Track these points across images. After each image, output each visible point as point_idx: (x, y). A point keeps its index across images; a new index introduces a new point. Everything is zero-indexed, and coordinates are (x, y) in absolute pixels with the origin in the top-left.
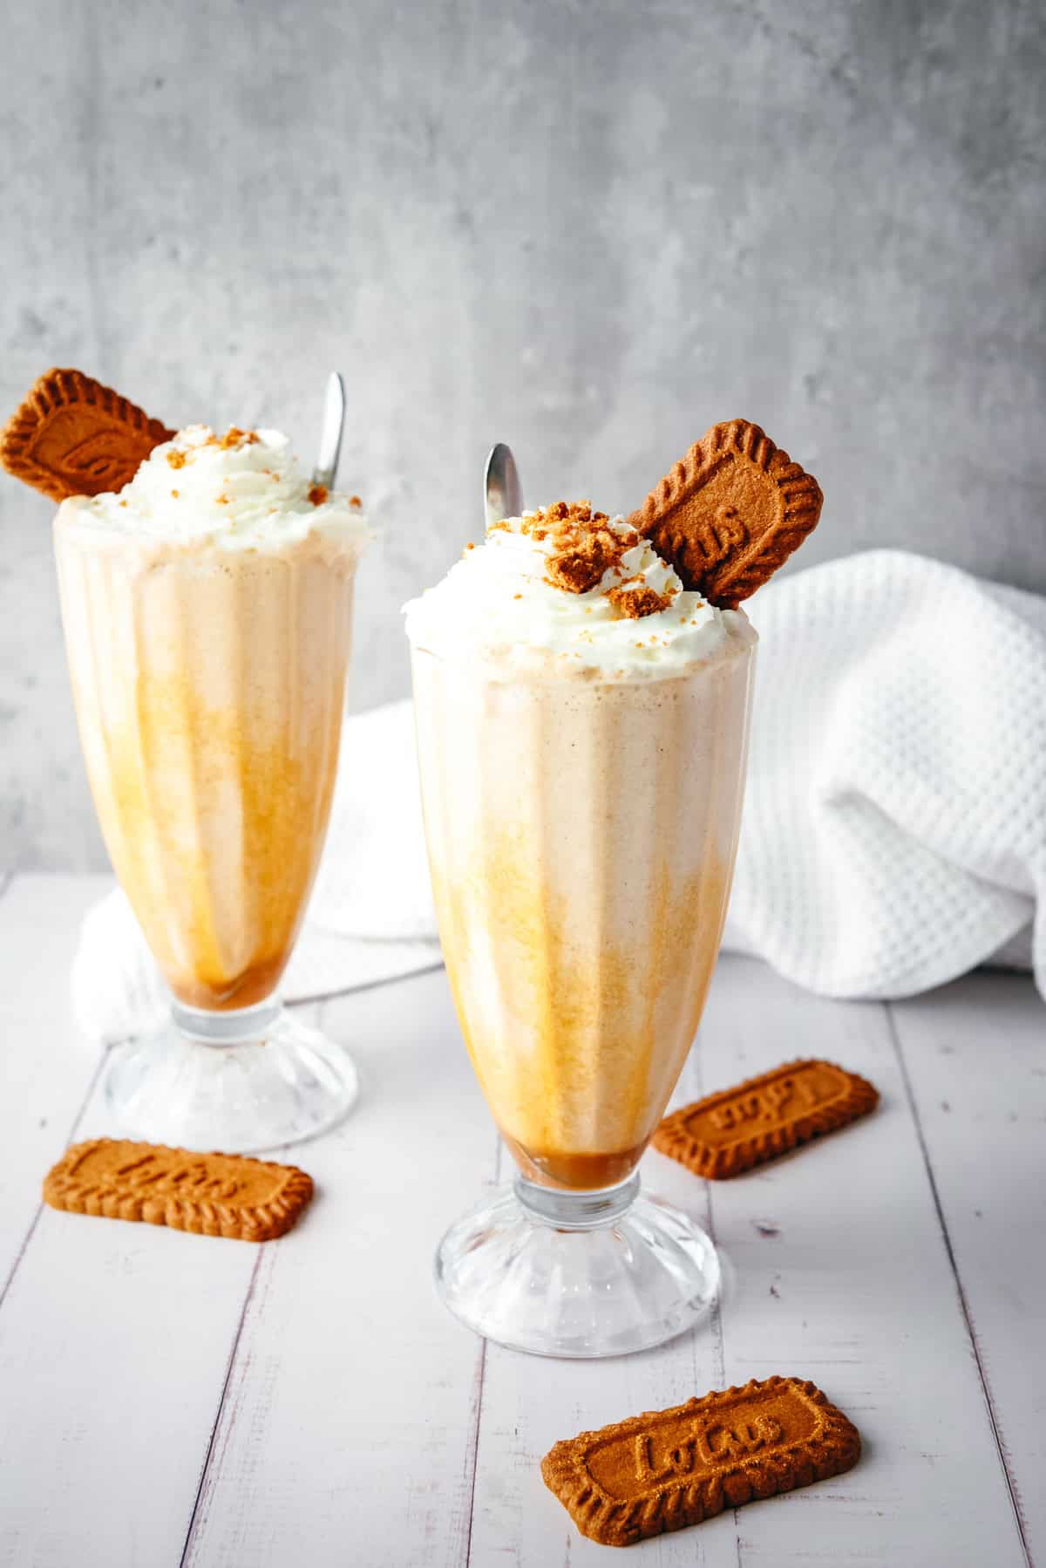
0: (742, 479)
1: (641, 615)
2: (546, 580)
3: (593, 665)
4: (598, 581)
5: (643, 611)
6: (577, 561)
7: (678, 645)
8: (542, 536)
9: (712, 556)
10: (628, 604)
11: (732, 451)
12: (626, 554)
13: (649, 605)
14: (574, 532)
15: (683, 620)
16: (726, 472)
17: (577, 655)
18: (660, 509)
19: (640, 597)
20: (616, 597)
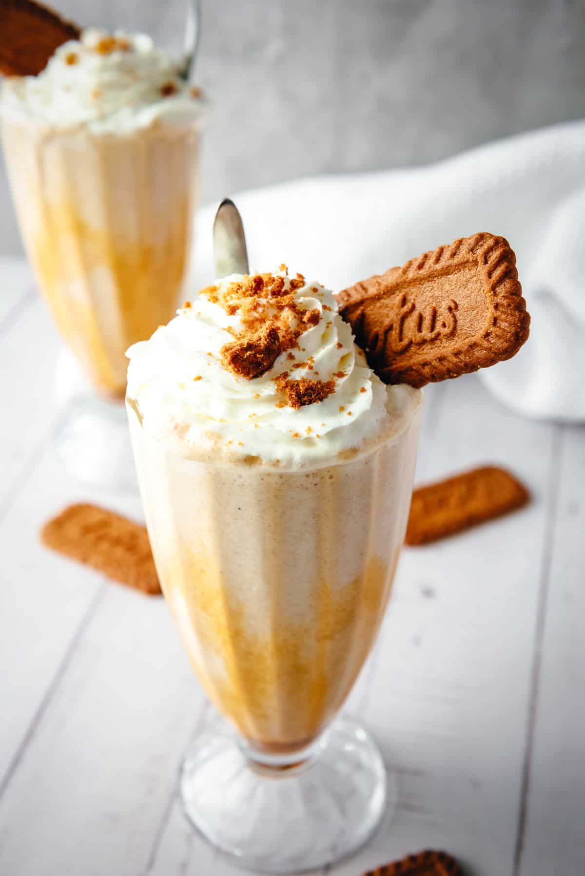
3: (254, 452)
4: (270, 367)
6: (248, 353)
10: (291, 395)
12: (305, 334)
13: (311, 396)
14: (260, 310)
15: (342, 409)
17: (241, 444)
19: (302, 389)
20: (281, 387)
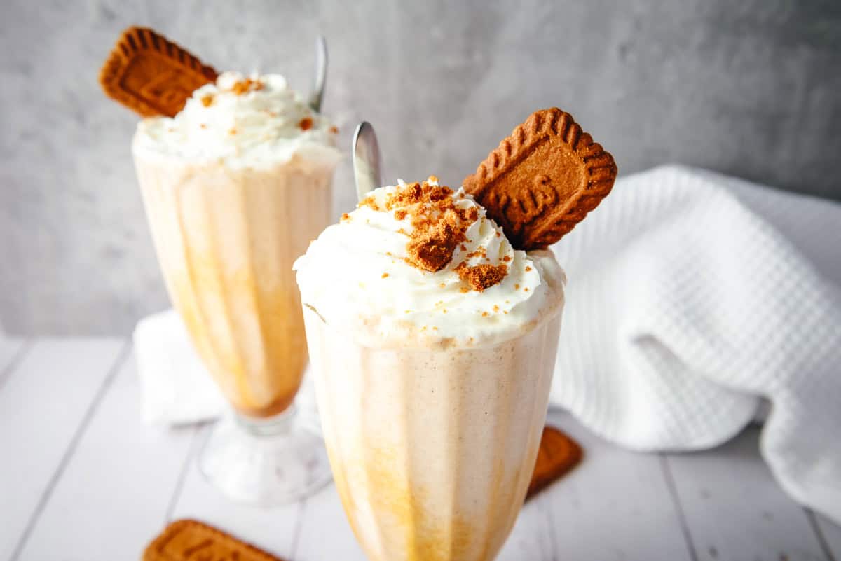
0: (555, 155)
1: (485, 287)
2: (407, 260)
3: (448, 336)
4: (450, 260)
5: (487, 284)
6: (433, 247)
7: (515, 311)
8: (402, 215)
9: (530, 213)
10: (474, 279)
11: (549, 134)
12: (469, 228)
13: (491, 279)
14: (427, 212)
15: (517, 287)
16: (543, 149)
17: (435, 328)
18: (491, 175)
19: (484, 273)
20: (464, 274)
